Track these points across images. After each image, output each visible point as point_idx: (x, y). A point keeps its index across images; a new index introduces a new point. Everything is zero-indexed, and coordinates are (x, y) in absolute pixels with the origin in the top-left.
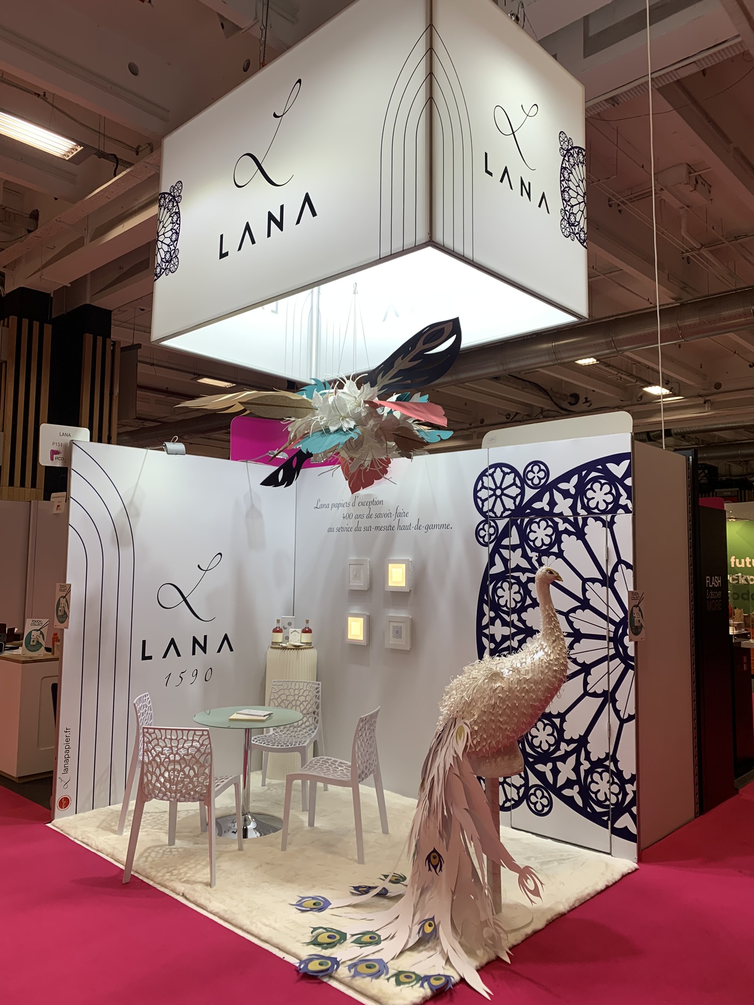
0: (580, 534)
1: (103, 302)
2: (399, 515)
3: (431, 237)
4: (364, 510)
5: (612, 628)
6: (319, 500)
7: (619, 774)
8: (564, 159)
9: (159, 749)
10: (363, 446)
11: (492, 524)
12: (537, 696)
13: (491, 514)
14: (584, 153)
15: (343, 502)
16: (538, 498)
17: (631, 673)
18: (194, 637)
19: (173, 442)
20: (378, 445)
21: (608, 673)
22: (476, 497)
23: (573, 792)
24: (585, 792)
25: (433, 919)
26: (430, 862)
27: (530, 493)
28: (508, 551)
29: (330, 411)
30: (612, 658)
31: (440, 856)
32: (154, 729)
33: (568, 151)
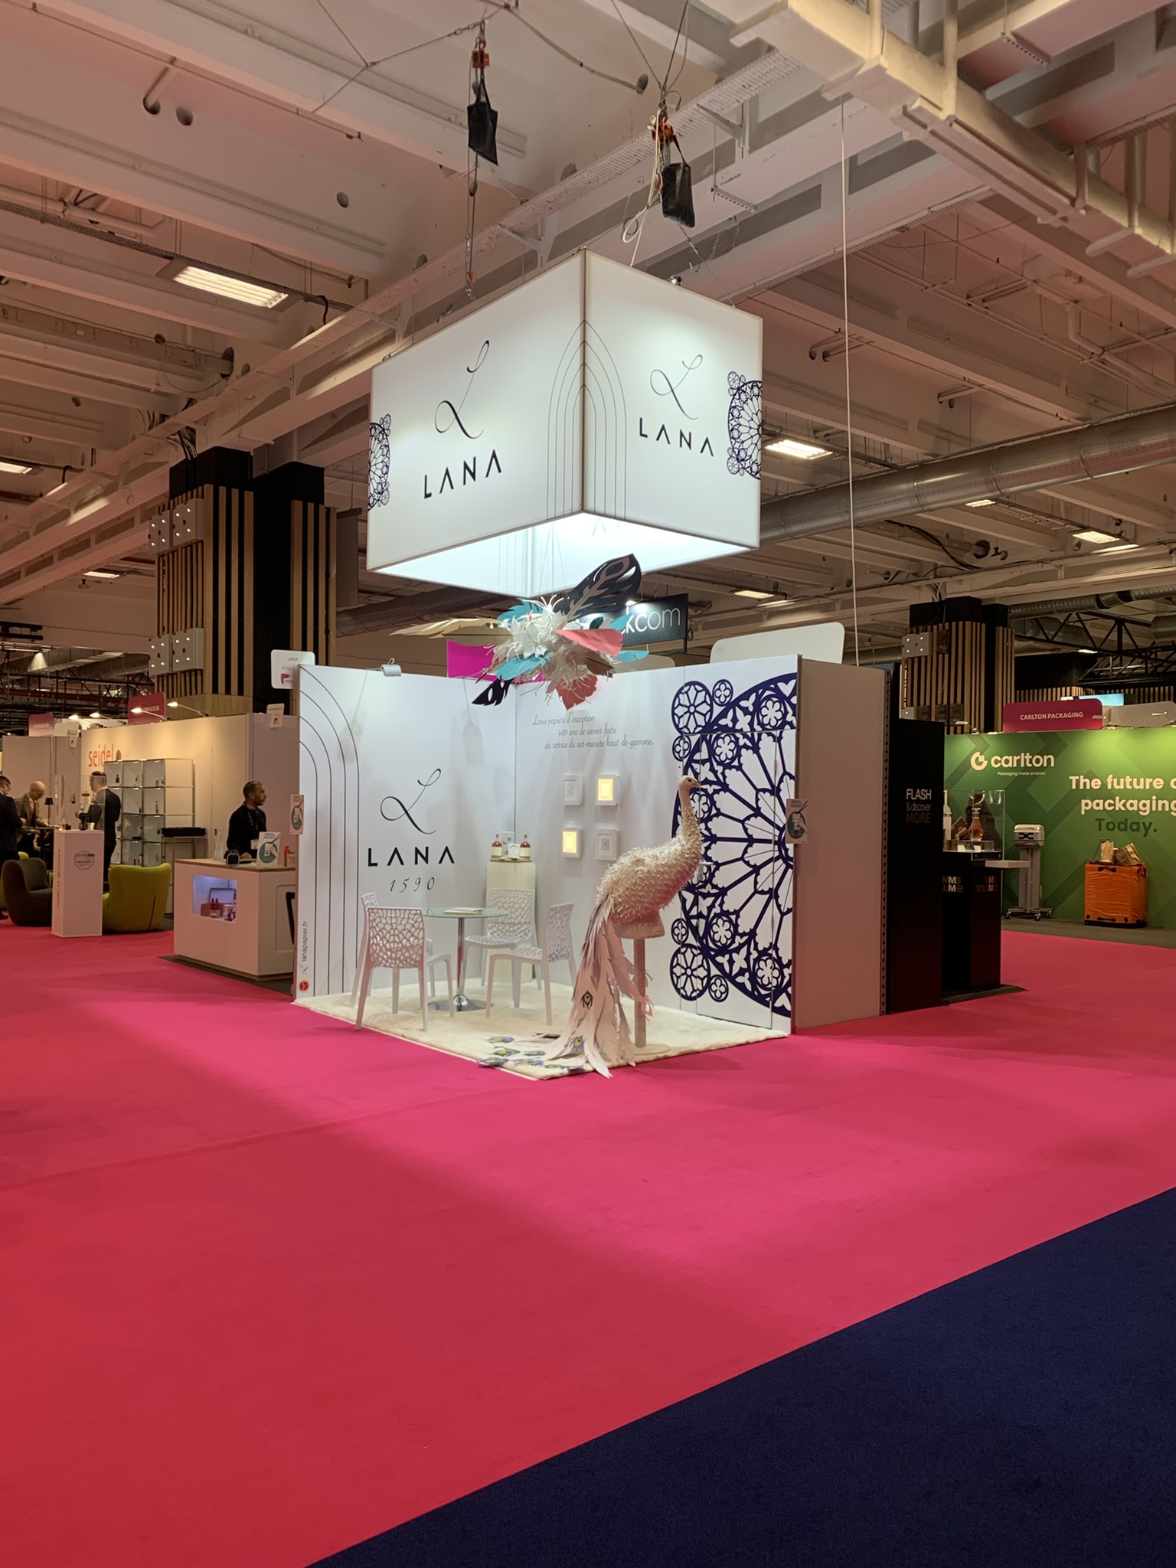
0: (756, 749)
1: (312, 459)
2: (608, 731)
3: (583, 507)
4: (577, 727)
5: (777, 832)
6: (537, 716)
7: (779, 960)
8: (733, 399)
9: (381, 926)
10: (556, 670)
11: (687, 740)
12: (670, 877)
13: (685, 730)
14: (760, 385)
15: (559, 718)
16: (723, 715)
17: (790, 871)
18: (416, 848)
19: (390, 664)
20: (570, 668)
21: (773, 873)
22: (673, 714)
23: (744, 979)
24: (753, 978)
25: (581, 1037)
26: (584, 1000)
27: (717, 710)
28: (698, 765)
29: (525, 638)
30: (777, 859)
31: (591, 996)
32: (378, 909)
33: (739, 389)
